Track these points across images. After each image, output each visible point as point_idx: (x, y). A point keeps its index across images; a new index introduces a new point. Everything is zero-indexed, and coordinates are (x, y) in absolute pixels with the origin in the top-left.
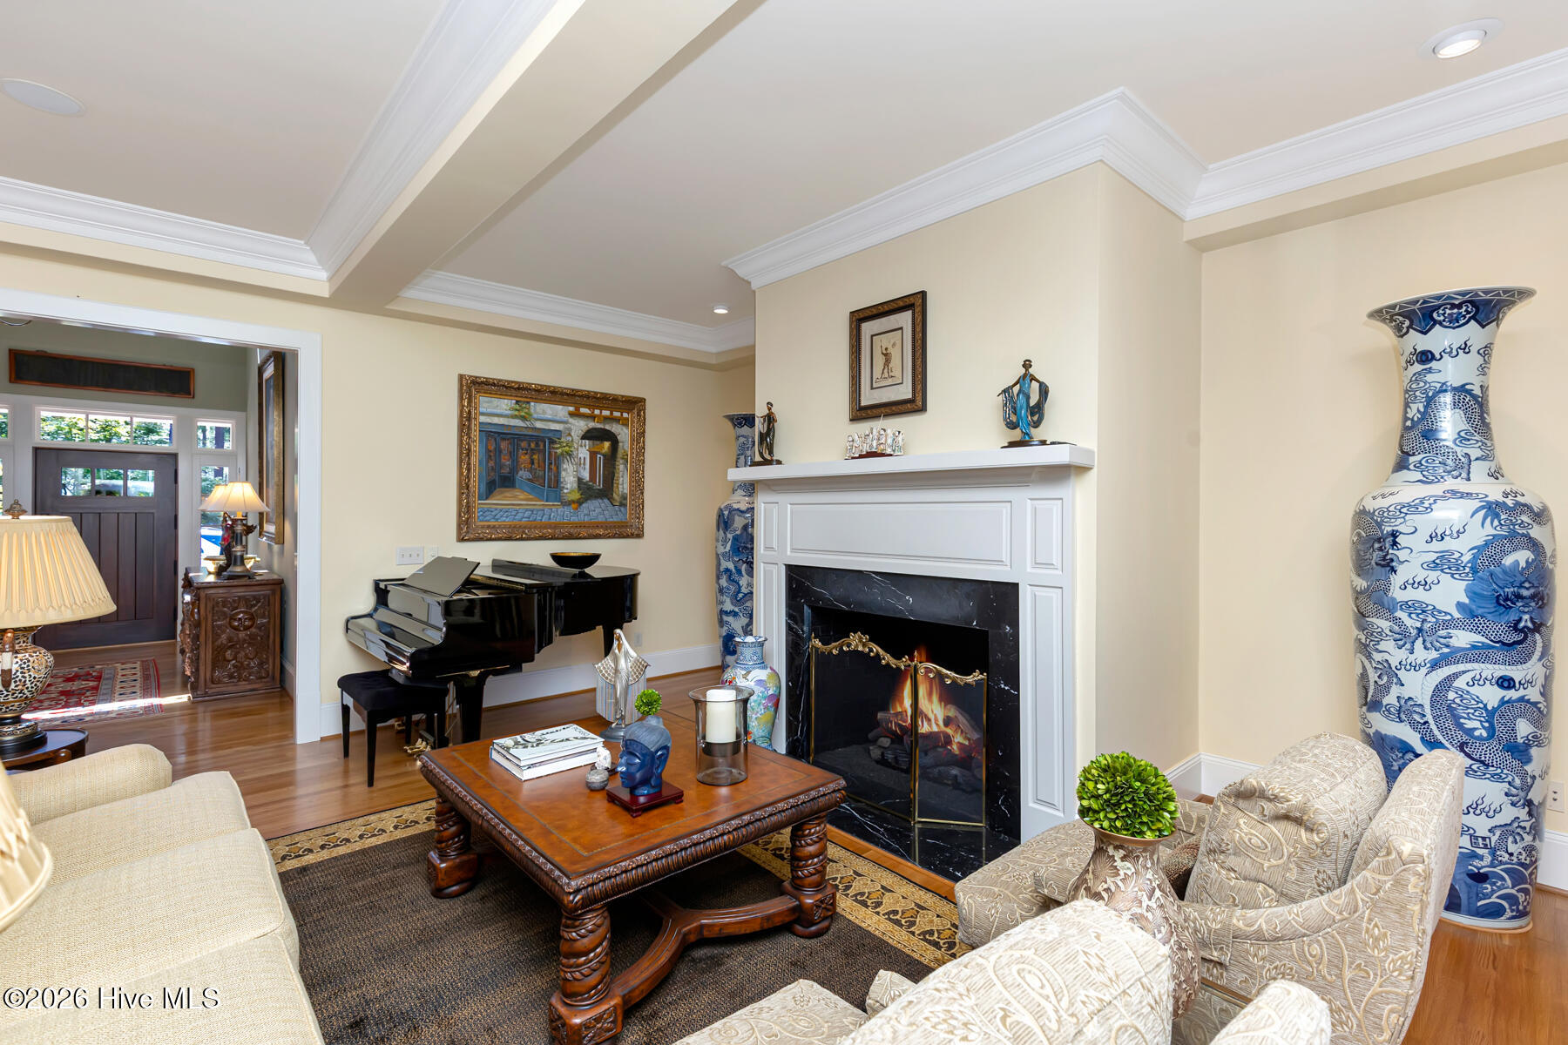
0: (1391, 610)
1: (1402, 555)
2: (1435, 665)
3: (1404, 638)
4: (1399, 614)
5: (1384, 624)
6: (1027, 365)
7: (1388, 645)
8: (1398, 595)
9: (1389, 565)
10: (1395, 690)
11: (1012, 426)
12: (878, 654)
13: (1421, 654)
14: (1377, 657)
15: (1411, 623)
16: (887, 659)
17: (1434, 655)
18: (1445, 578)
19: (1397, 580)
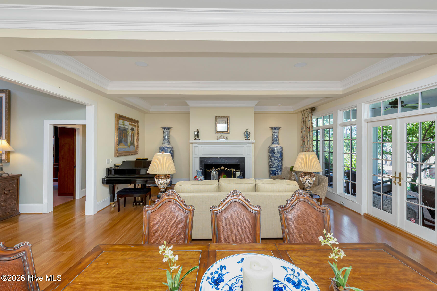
0: (274, 157)
1: (275, 152)
2: (278, 162)
3: (275, 160)
4: (275, 158)
5: (273, 159)
6: (247, 130)
7: (274, 161)
8: (275, 156)
9: (274, 153)
10: (274, 165)
11: (245, 137)
12: (226, 169)
13: (277, 161)
14: (273, 162)
15: (276, 158)
16: (228, 169)
17: (278, 161)
18: (278, 154)
19: (275, 154)
